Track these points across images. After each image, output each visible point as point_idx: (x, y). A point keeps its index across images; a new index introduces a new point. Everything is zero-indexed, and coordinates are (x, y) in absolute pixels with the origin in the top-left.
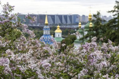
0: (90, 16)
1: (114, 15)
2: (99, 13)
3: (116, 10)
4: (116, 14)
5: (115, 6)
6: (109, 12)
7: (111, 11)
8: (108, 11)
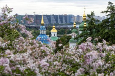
0: (84, 16)
1: (107, 16)
2: (93, 14)
3: (109, 10)
4: (109, 15)
5: (108, 7)
6: (103, 12)
7: (105, 12)
8: (101, 12)
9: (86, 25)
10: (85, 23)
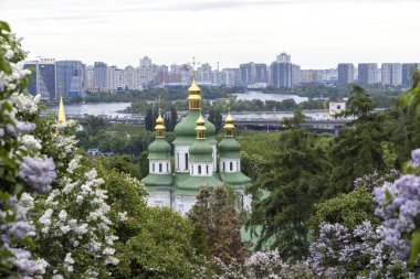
0: (193, 93)
9: (202, 124)
10: (201, 120)
